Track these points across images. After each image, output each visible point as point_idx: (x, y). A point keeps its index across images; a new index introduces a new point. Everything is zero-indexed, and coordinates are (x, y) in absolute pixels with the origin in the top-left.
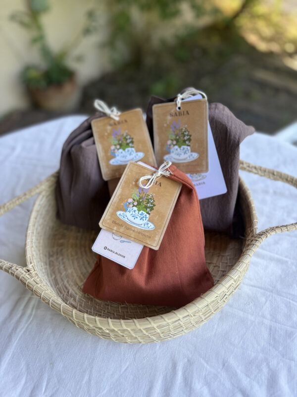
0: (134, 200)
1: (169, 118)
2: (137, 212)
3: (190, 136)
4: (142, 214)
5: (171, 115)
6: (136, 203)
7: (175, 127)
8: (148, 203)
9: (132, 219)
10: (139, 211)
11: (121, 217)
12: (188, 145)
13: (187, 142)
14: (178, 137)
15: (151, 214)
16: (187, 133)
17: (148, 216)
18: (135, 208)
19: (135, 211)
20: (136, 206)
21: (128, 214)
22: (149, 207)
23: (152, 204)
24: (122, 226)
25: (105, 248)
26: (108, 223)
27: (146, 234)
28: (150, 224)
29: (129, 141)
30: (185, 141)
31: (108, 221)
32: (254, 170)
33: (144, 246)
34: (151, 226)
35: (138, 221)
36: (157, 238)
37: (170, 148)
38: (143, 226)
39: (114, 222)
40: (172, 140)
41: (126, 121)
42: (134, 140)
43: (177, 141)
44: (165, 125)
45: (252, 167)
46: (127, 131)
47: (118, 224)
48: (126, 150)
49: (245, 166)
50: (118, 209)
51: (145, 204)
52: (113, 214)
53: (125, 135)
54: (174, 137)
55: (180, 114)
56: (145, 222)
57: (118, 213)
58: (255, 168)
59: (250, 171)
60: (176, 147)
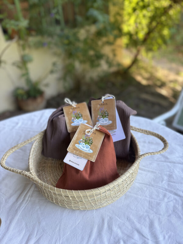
0: (83, 139)
1: (99, 106)
2: (85, 145)
3: (108, 113)
4: (87, 146)
5: (99, 105)
6: (84, 141)
7: (101, 110)
8: (90, 141)
9: (82, 148)
10: (86, 144)
11: (77, 147)
12: (107, 118)
13: (107, 116)
14: (102, 114)
15: (91, 146)
16: (106, 112)
17: (90, 146)
18: (84, 143)
19: (84, 144)
20: (84, 142)
21: (80, 145)
22: (90, 143)
23: (91, 141)
24: (78, 150)
25: (70, 161)
26: (71, 149)
27: (89, 155)
28: (91, 150)
29: (80, 116)
30: (106, 116)
31: (71, 148)
32: (138, 130)
33: (88, 160)
34: (91, 151)
35: (85, 149)
36: (94, 157)
37: (99, 119)
38: (87, 151)
39: (74, 149)
40: (100, 115)
41: (79, 107)
42: (83, 115)
43: (102, 116)
44: (97, 109)
45: (137, 129)
46: (79, 112)
47: (76, 150)
48: (79, 119)
49: (133, 128)
50: (76, 143)
51: (88, 141)
52: (74, 145)
53: (78, 113)
54: (101, 114)
55: (103, 104)
56: (88, 149)
57: (76, 145)
58: (138, 129)
59: (136, 131)
60: (102, 118)
